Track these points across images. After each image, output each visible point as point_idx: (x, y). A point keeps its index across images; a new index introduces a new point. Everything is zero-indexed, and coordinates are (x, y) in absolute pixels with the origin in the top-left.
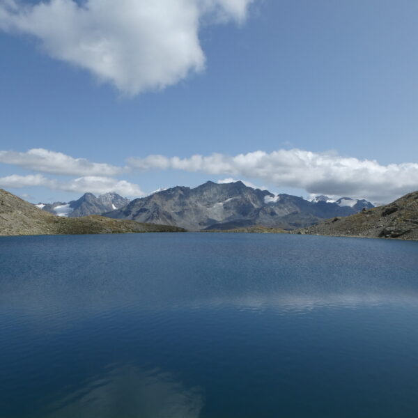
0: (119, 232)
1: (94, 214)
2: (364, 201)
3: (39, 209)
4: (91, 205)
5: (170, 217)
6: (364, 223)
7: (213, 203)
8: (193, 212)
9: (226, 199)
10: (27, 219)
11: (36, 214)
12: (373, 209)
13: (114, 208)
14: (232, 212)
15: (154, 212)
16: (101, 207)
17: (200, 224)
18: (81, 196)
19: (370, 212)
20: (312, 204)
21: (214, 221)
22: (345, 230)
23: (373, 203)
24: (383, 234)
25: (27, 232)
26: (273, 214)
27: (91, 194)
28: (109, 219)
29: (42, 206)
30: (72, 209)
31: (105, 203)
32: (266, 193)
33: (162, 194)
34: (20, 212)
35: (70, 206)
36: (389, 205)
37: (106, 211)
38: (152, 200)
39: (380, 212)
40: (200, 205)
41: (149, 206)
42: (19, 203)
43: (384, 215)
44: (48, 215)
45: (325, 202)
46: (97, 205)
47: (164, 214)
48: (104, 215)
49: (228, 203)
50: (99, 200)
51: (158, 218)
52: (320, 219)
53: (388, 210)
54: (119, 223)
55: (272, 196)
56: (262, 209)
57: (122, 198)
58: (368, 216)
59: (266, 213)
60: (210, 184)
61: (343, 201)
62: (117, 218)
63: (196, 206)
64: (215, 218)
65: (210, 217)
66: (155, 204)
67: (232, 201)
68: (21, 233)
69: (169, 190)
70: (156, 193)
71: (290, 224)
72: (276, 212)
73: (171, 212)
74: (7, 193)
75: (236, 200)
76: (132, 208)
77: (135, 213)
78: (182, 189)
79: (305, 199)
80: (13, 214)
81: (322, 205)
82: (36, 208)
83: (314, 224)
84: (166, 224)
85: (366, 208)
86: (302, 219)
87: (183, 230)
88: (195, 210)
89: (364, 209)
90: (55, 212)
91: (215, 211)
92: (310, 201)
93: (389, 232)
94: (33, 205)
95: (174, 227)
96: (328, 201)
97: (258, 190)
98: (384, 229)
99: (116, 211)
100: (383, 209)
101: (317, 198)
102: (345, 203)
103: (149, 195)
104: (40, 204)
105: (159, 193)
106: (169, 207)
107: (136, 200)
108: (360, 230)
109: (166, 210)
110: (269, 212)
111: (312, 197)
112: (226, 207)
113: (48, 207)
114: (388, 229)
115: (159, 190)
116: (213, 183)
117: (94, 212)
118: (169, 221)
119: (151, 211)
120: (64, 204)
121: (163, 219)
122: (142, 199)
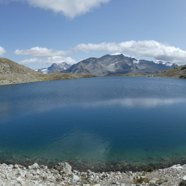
0: (68, 79)
1: (57, 72)
2: (175, 64)
3: (36, 71)
4: (56, 68)
5: (88, 71)
6: (175, 73)
7: (109, 64)
8: (100, 68)
9: (116, 62)
10: (32, 76)
11: (35, 73)
12: (178, 67)
13: (65, 69)
14: (119, 67)
15: (81, 69)
16: (60, 69)
17: (103, 73)
18: (51, 65)
19: (177, 68)
20: (157, 64)
21: (110, 72)
22: (167, 75)
23: (178, 65)
24: (181, 77)
25: (32, 81)
26: (137, 68)
27: (55, 64)
28: (63, 74)
29: (37, 70)
30: (49, 70)
31: (61, 67)
32: (134, 59)
33: (84, 62)
34: (29, 73)
35: (48, 69)
36: (184, 66)
37: (62, 70)
38: (80, 64)
39: (180, 68)
40: (103, 65)
41: (79, 67)
42: (29, 70)
43: (182, 69)
44: (40, 73)
45: (162, 64)
46: (58, 68)
47: (85, 70)
48: (61, 72)
49: (117, 64)
50: (59, 66)
51: (82, 72)
52: (159, 71)
53: (183, 68)
54: (67, 75)
55: (137, 60)
56: (132, 66)
57: (68, 65)
58: (176, 70)
59: (134, 68)
60: (108, 56)
61: (167, 64)
62: (66, 73)
63: (101, 66)
64: (111, 70)
65: (108, 70)
66: (81, 66)
67: (118, 63)
68: (31, 81)
69: (87, 60)
70: (81, 61)
71: (146, 72)
72: (138, 67)
73: (88, 69)
74: (24, 66)
75: (120, 62)
76: (72, 69)
77: (74, 71)
78: (93, 58)
79: (154, 62)
80: (27, 74)
81: (161, 65)
82: (35, 71)
83: (157, 73)
84: (86, 74)
85: (176, 66)
86: (152, 70)
87: (95, 76)
88: (100, 67)
89: (175, 67)
90: (42, 72)
91: (111, 67)
92: (156, 63)
93: (183, 76)
94: (34, 70)
95: (90, 75)
96: (163, 64)
97: (130, 58)
98: (182, 75)
99: (66, 70)
100: (182, 67)
101: (159, 62)
102: (168, 65)
103: (78, 62)
104: (36, 69)
105: (83, 61)
106: (87, 67)
107: (74, 65)
108: (173, 75)
109: (86, 68)
110: (135, 67)
111: (157, 62)
112: (116, 65)
113: (39, 70)
114: (183, 75)
115: (82, 60)
116: (109, 55)
117: (57, 71)
118: (87, 73)
119: (80, 69)
120: (46, 68)
121: (85, 72)
122: (76, 64)
